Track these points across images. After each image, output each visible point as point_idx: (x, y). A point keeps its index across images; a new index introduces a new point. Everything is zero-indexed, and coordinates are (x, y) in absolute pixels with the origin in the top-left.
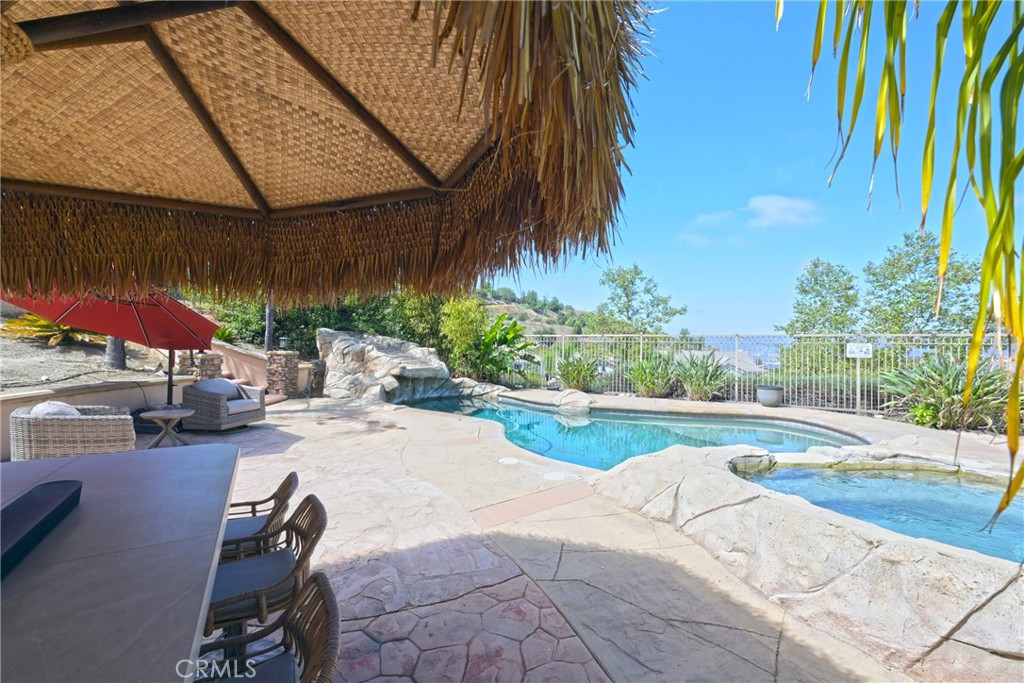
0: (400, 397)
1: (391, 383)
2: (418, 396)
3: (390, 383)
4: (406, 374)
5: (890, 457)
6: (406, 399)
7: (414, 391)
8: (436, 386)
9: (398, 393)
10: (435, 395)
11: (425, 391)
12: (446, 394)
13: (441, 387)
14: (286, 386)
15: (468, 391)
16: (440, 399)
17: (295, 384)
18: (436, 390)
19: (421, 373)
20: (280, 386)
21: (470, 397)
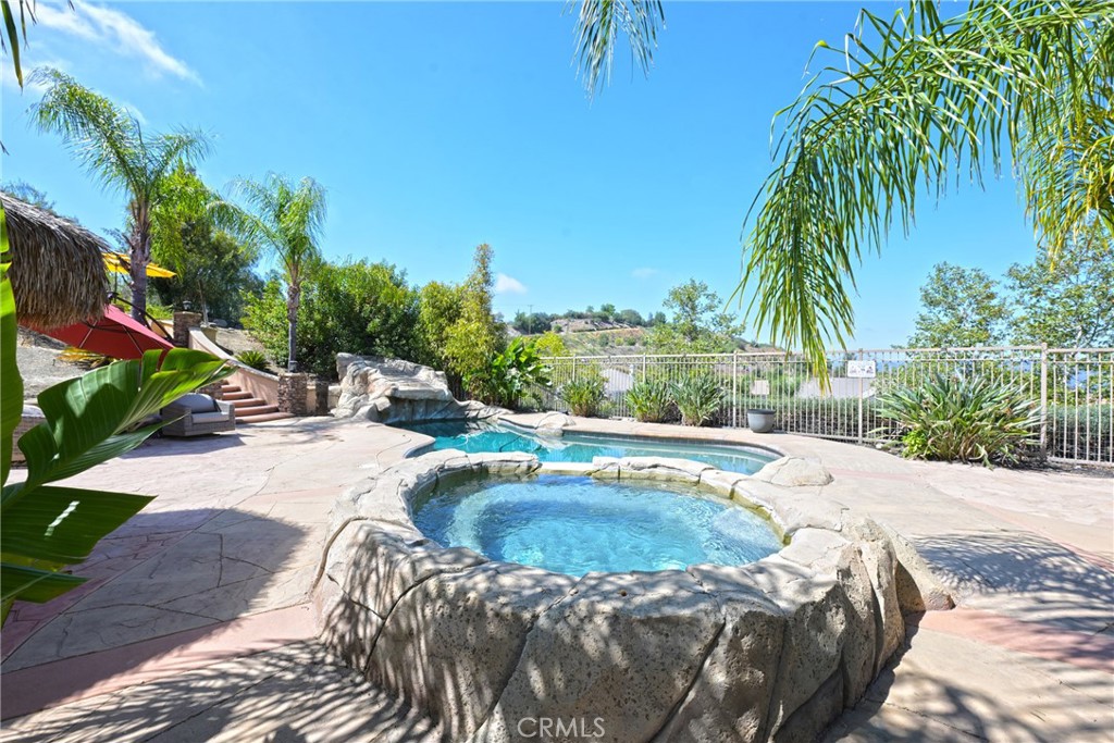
0: (396, 416)
1: (384, 403)
2: (418, 417)
3: (382, 404)
4: (398, 395)
5: (649, 467)
6: (403, 419)
7: (413, 412)
8: (440, 407)
9: (392, 413)
10: (439, 417)
11: (426, 412)
12: (451, 416)
13: (445, 409)
14: (293, 405)
15: (473, 414)
16: (444, 420)
17: (304, 404)
18: (440, 412)
19: (416, 394)
20: (288, 404)
21: (475, 419)
